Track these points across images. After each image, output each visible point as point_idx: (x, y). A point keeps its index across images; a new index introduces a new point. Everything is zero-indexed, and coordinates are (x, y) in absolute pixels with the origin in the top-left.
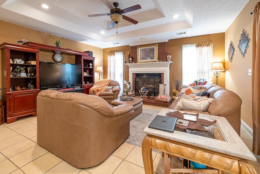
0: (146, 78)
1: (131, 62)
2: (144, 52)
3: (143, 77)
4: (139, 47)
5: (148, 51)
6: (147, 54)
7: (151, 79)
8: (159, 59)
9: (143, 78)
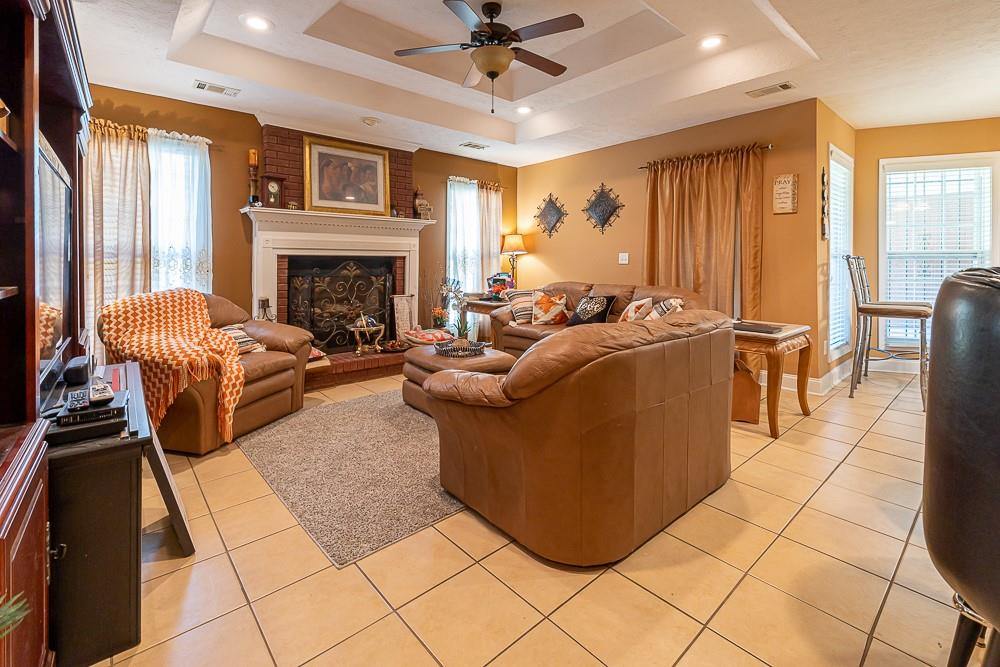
0: (357, 277)
1: (272, 200)
2: (335, 168)
3: (345, 272)
4: (312, 139)
5: (352, 168)
6: (351, 179)
7: (374, 278)
8: (395, 207)
9: (346, 279)
